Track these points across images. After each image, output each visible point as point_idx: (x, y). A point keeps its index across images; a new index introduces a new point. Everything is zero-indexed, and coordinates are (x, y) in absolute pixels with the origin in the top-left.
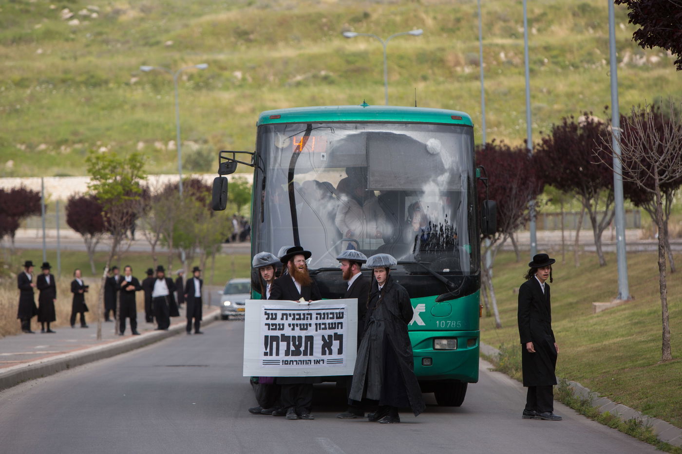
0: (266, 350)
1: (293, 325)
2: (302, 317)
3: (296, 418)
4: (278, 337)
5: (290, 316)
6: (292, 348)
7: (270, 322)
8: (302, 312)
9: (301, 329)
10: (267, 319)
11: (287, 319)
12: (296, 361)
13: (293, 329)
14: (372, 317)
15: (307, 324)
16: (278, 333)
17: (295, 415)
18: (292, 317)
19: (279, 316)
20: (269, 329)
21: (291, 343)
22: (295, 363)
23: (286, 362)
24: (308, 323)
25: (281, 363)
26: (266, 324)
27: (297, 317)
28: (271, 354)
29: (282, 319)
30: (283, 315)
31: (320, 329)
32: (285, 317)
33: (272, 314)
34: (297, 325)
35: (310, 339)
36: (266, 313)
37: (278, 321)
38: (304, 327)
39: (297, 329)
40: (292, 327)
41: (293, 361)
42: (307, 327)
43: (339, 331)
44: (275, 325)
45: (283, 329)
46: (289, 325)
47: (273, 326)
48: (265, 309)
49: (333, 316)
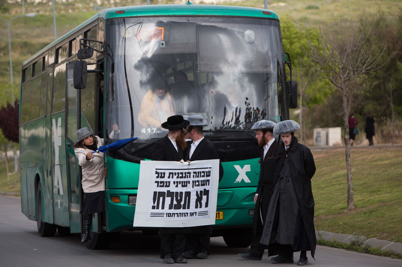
0: (154, 204)
1: (177, 182)
2: (184, 175)
3: (173, 262)
4: (165, 193)
5: (175, 175)
6: (175, 203)
7: (160, 180)
8: (184, 171)
9: (183, 186)
10: (157, 177)
11: (172, 178)
12: (177, 214)
13: (177, 186)
14: (281, 173)
15: (187, 182)
16: (164, 190)
17: (172, 260)
18: (177, 175)
19: (167, 175)
20: (158, 186)
21: (175, 198)
22: (176, 215)
23: (169, 215)
24: (188, 180)
25: (165, 216)
26: (156, 182)
27: (180, 175)
28: (158, 208)
29: (169, 177)
30: (170, 173)
31: (195, 186)
32: (171, 175)
33: (161, 173)
34: (180, 182)
35: (188, 194)
36: (156, 173)
37: (166, 179)
38: (185, 184)
39: (180, 186)
40: (176, 184)
41: (174, 214)
42: (187, 184)
43: (207, 187)
44: (163, 182)
45: (169, 186)
46: (174, 183)
47: (161, 184)
48: (156, 169)
49: (204, 174)
